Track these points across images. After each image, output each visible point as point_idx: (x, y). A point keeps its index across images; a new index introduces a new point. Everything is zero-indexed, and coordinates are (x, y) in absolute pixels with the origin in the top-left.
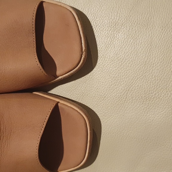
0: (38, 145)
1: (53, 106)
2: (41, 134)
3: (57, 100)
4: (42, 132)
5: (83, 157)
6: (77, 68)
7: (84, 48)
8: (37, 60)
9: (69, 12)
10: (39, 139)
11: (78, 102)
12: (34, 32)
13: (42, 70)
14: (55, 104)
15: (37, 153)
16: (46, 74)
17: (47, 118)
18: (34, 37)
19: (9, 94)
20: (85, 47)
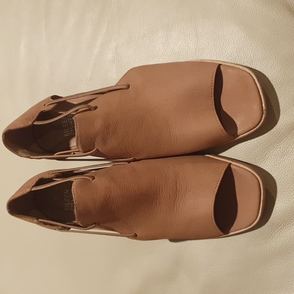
0: (213, 202)
1: (226, 167)
2: (215, 192)
3: (230, 162)
4: (216, 190)
5: (256, 217)
6: (258, 127)
7: (264, 108)
8: (219, 122)
9: (248, 75)
10: (214, 197)
11: (252, 164)
12: (213, 95)
13: (224, 130)
14: (227, 165)
15: (212, 210)
16: (227, 134)
17: (221, 178)
18: (213, 100)
19: (182, 157)
20: (266, 107)
